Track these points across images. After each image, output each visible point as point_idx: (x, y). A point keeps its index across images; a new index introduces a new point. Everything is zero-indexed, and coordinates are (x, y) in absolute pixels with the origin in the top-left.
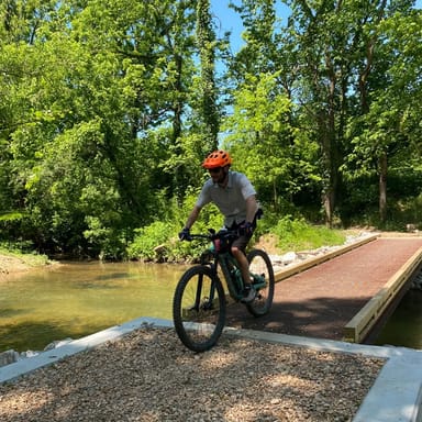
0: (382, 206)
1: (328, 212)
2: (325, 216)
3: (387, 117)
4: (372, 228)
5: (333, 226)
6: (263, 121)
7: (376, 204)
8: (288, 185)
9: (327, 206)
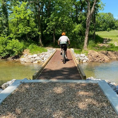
0: (54, 41)
1: (41, 43)
2: (40, 44)
3: (55, 19)
4: (52, 47)
5: (42, 47)
6: (23, 16)
7: (52, 41)
8: (32, 35)
9: (40, 41)
